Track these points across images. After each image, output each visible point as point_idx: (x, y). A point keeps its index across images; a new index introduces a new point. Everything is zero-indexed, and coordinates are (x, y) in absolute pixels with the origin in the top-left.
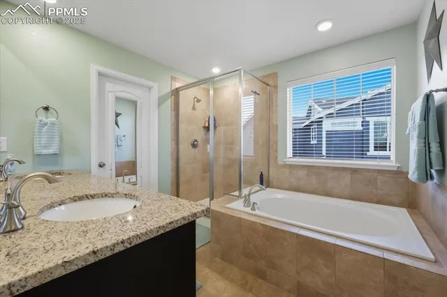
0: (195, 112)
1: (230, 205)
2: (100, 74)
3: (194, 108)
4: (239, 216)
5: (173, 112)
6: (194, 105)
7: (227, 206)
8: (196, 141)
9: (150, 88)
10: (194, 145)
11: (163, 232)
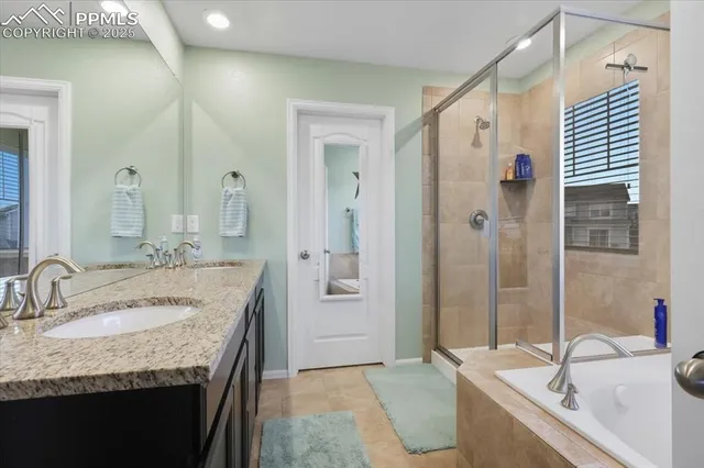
0: (477, 150)
1: (508, 375)
2: (300, 113)
3: (476, 143)
4: (509, 408)
5: (427, 158)
6: (477, 135)
7: (500, 373)
8: (482, 213)
9: (382, 119)
10: (476, 224)
11: (51, 393)
